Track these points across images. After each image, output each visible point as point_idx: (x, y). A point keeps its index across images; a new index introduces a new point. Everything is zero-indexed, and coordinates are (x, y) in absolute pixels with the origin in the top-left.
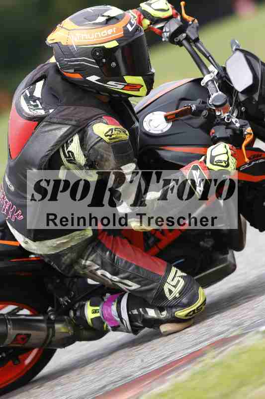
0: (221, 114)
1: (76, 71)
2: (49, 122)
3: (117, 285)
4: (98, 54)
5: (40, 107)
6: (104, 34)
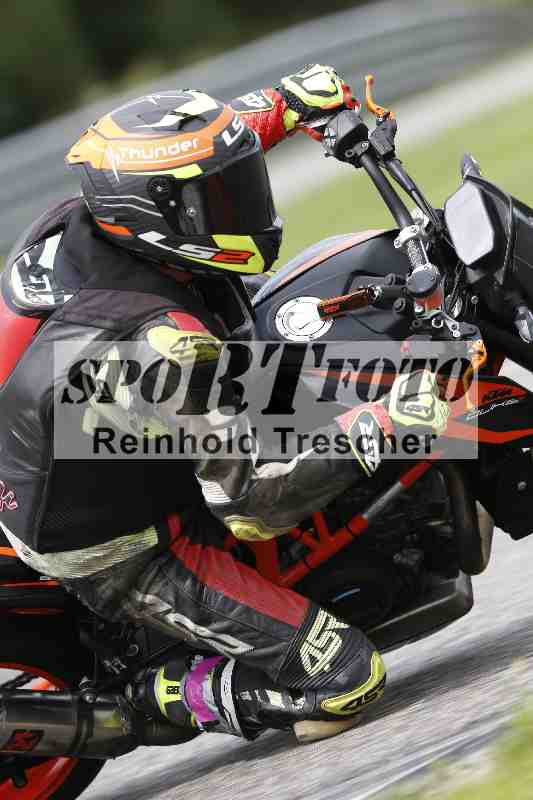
0: (424, 312)
1: (119, 221)
3: (207, 644)
4: (159, 189)
5: (48, 288)
6: (173, 150)
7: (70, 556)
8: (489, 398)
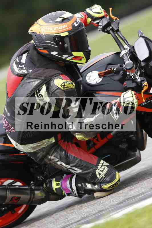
1: (45, 49)
2: (29, 77)
4: (57, 39)
7: (30, 146)
8: (148, 99)
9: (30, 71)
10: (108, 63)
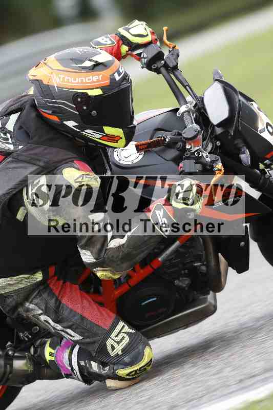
0: (191, 148)
4: (79, 99)
6: (89, 80)
9: (20, 147)
10: (156, 127)
